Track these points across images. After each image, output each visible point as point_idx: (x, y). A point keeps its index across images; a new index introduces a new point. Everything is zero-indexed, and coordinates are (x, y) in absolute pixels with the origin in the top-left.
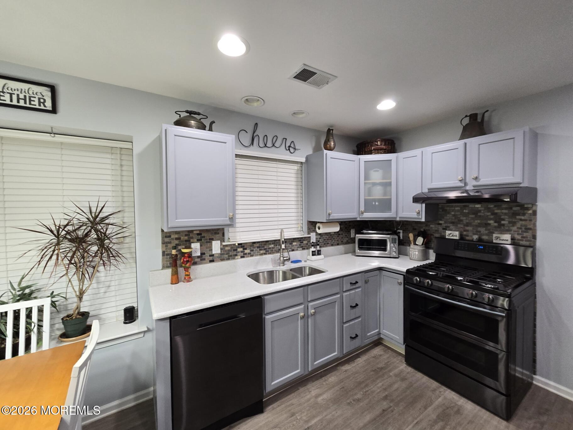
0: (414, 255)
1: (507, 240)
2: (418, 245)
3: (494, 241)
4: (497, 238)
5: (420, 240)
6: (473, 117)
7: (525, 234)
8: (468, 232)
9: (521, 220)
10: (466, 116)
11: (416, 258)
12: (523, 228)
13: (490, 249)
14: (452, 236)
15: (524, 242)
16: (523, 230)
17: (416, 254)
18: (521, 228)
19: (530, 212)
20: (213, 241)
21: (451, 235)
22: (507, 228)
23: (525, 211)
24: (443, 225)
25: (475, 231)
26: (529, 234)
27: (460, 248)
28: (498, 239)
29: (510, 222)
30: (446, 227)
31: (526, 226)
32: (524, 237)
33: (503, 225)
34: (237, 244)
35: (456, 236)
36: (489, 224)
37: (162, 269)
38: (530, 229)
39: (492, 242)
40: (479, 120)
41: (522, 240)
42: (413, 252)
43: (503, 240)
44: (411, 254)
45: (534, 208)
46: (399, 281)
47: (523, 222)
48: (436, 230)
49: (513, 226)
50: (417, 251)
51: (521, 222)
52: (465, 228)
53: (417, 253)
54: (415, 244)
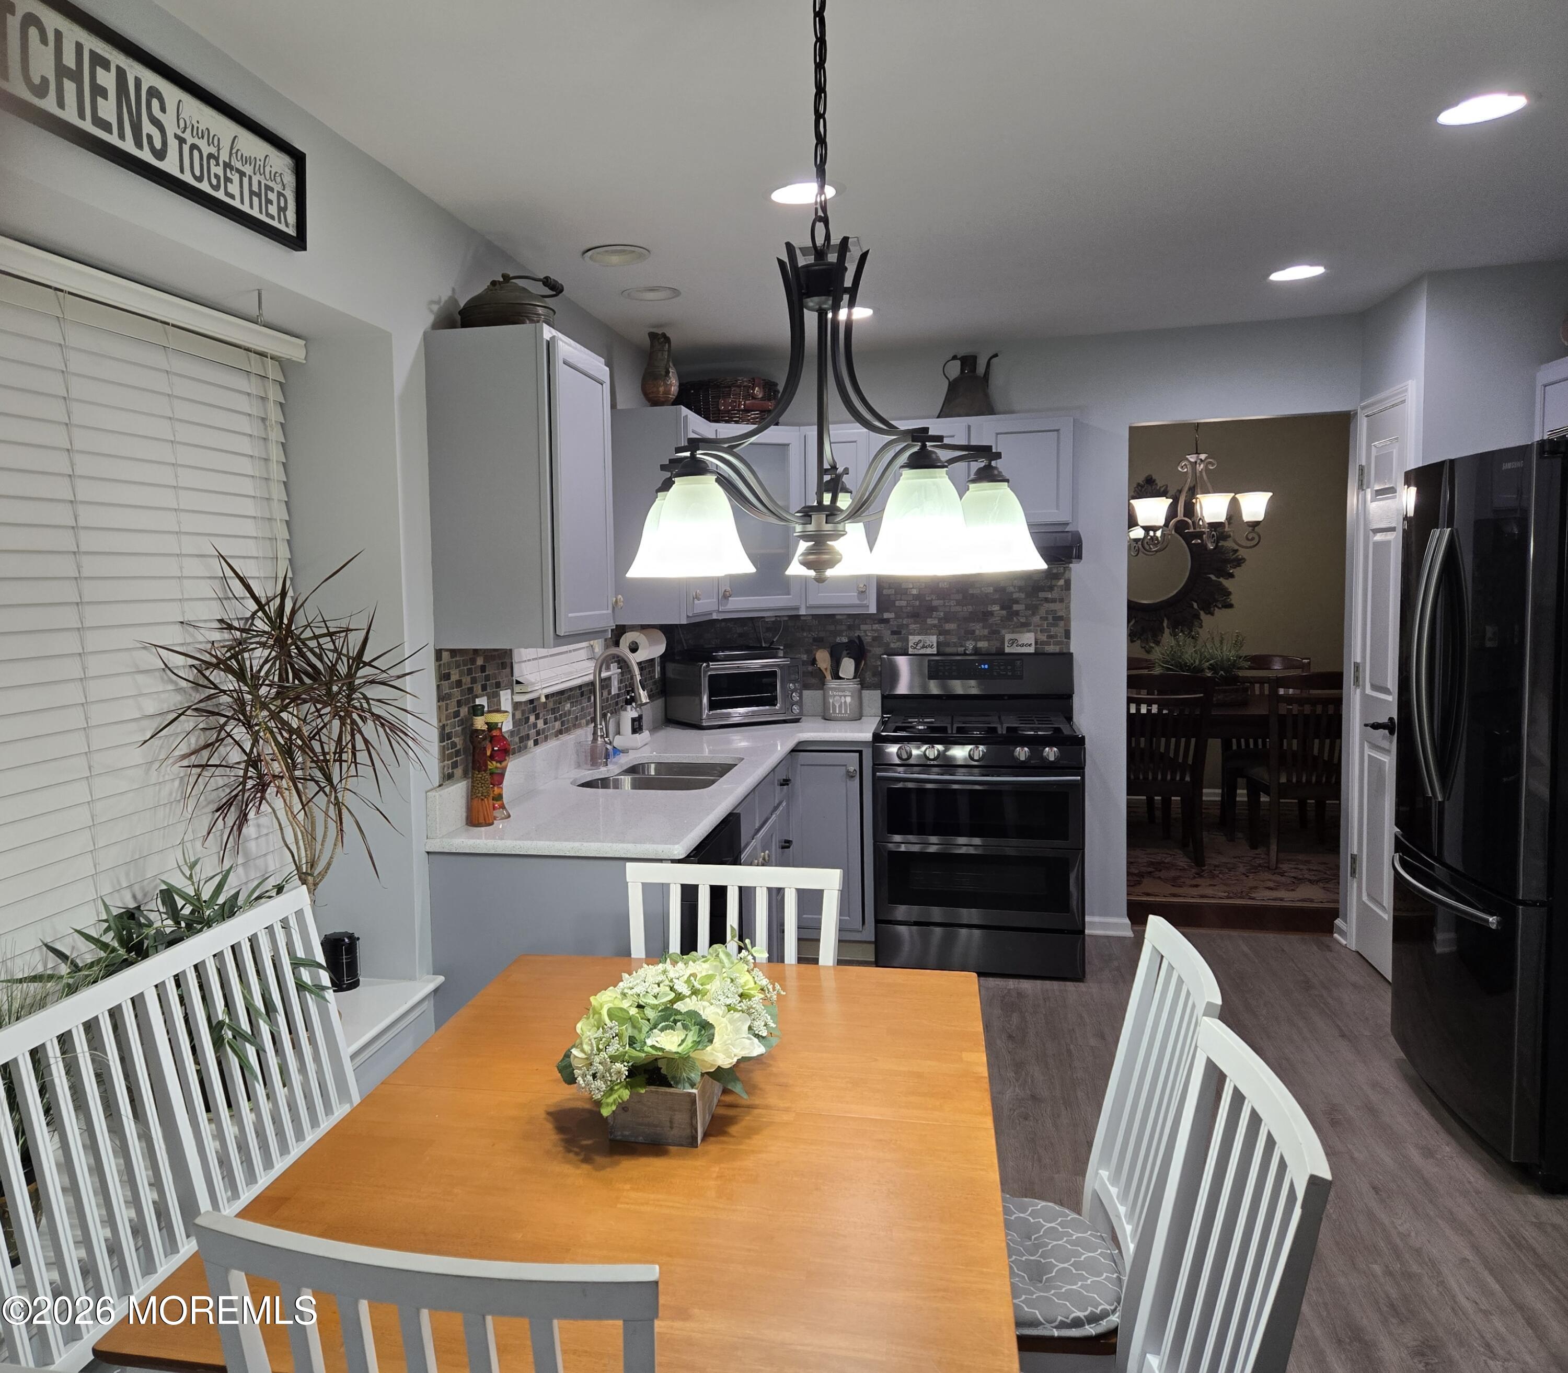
0: (840, 706)
1: (1030, 645)
2: (844, 679)
3: (1007, 650)
4: (1013, 642)
5: (848, 666)
6: (968, 362)
7: (1053, 630)
8: (948, 637)
9: (1047, 600)
10: (955, 358)
11: (846, 712)
12: (1050, 617)
13: (1002, 668)
14: (923, 647)
15: (1052, 646)
16: (1051, 621)
17: (845, 702)
18: (1046, 619)
19: (1061, 582)
20: (501, 692)
21: (921, 645)
22: (1023, 620)
23: (1054, 582)
24: (891, 623)
25: (963, 631)
26: (1059, 630)
27: (941, 674)
28: (1015, 645)
29: (1027, 608)
30: (898, 626)
31: (1055, 612)
32: (1050, 637)
33: (1017, 613)
34: (543, 699)
35: (931, 647)
36: (991, 613)
37: (440, 786)
38: (1061, 618)
39: (1004, 654)
40: (981, 370)
41: (1048, 644)
42: (837, 698)
43: (1022, 645)
44: (834, 705)
45: (1066, 576)
46: (851, 769)
47: (1052, 606)
48: (876, 637)
49: (1034, 614)
50: (848, 693)
51: (1046, 605)
52: (941, 626)
53: (848, 699)
54: (836, 676)
